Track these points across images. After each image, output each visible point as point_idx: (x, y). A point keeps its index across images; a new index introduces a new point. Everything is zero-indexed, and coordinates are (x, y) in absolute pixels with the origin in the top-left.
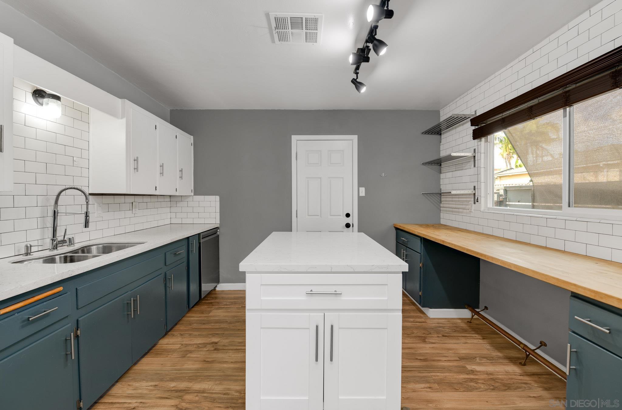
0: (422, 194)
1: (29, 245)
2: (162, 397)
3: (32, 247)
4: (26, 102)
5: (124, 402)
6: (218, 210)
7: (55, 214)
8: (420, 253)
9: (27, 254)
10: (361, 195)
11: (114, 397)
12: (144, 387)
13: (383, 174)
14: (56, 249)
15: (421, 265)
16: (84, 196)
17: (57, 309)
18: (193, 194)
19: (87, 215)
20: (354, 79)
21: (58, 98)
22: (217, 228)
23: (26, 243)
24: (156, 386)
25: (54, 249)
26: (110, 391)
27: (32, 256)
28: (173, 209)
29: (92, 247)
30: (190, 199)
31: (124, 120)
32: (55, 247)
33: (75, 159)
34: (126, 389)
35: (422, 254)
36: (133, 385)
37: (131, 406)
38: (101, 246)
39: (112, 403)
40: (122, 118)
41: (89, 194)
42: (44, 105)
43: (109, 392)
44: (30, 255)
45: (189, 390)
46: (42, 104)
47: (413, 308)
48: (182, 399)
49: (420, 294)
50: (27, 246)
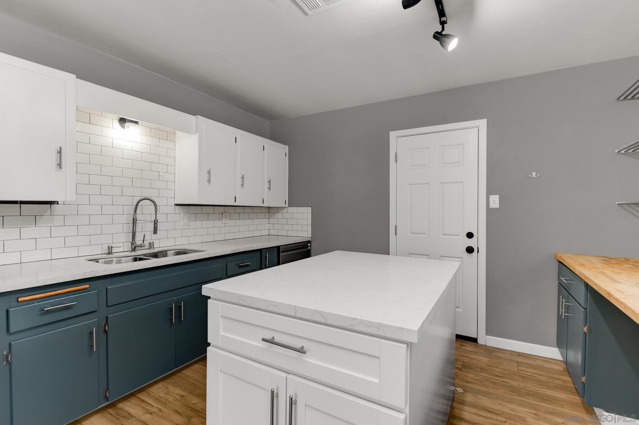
0: (617, 204)
1: (110, 247)
2: (177, 411)
3: (113, 248)
4: (113, 128)
5: (150, 404)
6: (310, 222)
7: (134, 221)
8: (585, 308)
9: (109, 253)
10: (492, 206)
11: (149, 395)
12: (174, 395)
13: (534, 174)
14: (135, 251)
15: (585, 329)
16: (154, 206)
17: (76, 304)
18: (287, 205)
19: (156, 223)
20: (437, 32)
21: (136, 123)
22: (309, 242)
23: (108, 245)
24: (183, 396)
25: (132, 251)
26: (151, 388)
27: (113, 255)
28: (271, 221)
29: (168, 252)
30: (285, 210)
31: (197, 135)
32: (134, 249)
33: (160, 173)
34: (162, 390)
35: (588, 309)
36: (169, 388)
37: (151, 409)
38: (172, 251)
39: (143, 400)
40: (196, 134)
41: (175, 204)
42: (125, 128)
43: (149, 389)
44: (111, 254)
45: (202, 413)
46: (124, 128)
47: (574, 400)
48: (189, 421)
49: (583, 379)
50: (109, 247)
